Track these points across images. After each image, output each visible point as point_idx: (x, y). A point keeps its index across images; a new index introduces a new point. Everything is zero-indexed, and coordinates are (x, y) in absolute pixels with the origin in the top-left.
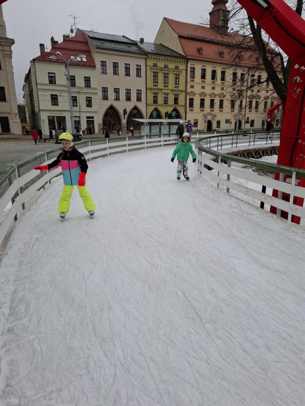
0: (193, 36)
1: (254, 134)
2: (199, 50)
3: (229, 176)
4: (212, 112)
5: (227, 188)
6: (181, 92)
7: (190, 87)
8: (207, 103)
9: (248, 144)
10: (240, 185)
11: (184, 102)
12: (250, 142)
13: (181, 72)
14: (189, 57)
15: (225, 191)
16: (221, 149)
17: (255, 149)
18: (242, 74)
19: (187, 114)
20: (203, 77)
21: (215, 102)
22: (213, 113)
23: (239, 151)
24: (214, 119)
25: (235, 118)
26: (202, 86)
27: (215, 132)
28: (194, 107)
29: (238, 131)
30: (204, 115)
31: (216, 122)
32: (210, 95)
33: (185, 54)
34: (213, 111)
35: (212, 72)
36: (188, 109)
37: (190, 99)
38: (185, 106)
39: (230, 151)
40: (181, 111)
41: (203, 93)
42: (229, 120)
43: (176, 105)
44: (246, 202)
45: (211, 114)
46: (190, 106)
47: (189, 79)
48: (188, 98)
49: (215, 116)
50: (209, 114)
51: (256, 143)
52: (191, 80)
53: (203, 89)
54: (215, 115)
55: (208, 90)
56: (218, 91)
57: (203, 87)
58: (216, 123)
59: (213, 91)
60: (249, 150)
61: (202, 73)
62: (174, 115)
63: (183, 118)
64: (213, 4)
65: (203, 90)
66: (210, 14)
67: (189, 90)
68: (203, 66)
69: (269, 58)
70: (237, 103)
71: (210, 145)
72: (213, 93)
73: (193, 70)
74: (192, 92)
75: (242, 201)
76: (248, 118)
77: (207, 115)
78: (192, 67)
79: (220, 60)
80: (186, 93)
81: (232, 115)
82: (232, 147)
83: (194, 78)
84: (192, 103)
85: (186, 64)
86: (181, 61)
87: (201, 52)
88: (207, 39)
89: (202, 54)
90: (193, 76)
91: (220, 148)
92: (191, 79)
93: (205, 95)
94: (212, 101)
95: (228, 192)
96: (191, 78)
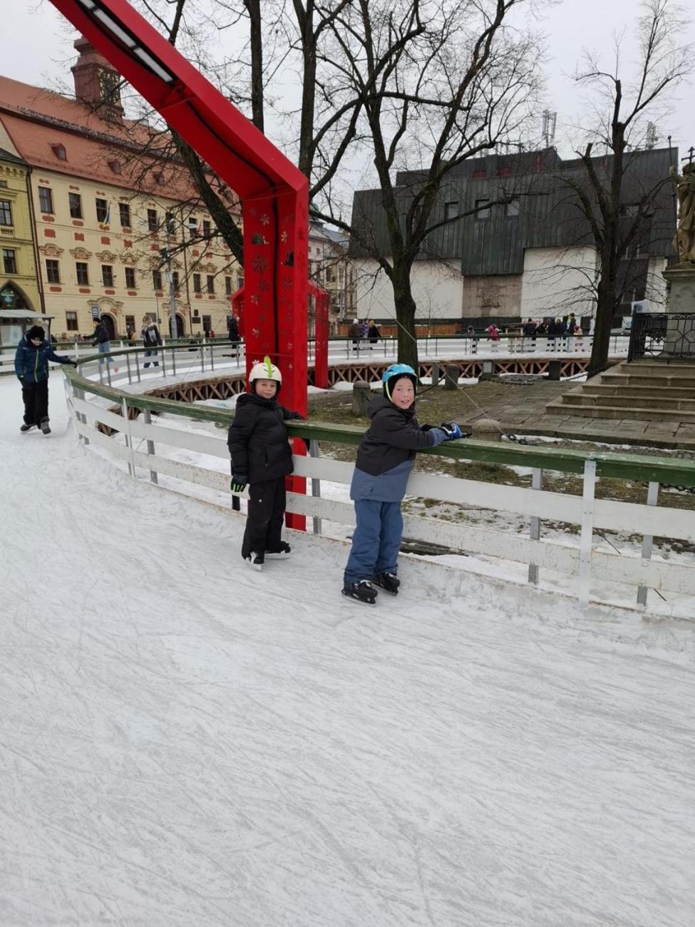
0: (35, 115)
1: (209, 347)
2: (57, 150)
3: (151, 444)
4: (111, 296)
5: (152, 472)
6: (21, 243)
7: (43, 233)
8: (95, 273)
9: (200, 368)
10: (177, 463)
11: (34, 268)
12: (202, 364)
13: (15, 196)
14: (30, 162)
15: (149, 480)
16: (139, 381)
17: (216, 379)
18: (169, 216)
19: (45, 298)
20: (76, 212)
21: (115, 272)
22: (115, 297)
23: (183, 385)
24: (118, 311)
25: (166, 310)
26: (76, 234)
27: (122, 343)
28: (62, 281)
29: (179, 341)
30: (91, 301)
31: (124, 318)
32: (101, 256)
33: (20, 154)
34: (113, 293)
35: (97, 205)
36: (47, 287)
37: (48, 262)
38: (38, 278)
39: (161, 385)
40: (30, 290)
41: (81, 250)
42: (155, 314)
43: (10, 275)
44: (196, 499)
45: (110, 301)
46: (50, 280)
47: (39, 216)
48: (43, 259)
49: (119, 304)
50: (103, 299)
51: (216, 366)
52: (45, 218)
53: (79, 242)
54: (118, 302)
55: (92, 243)
56: (116, 247)
57: (79, 237)
58: (125, 320)
59: (105, 247)
60: (203, 382)
61: (71, 203)
62: (8, 300)
63: (36, 308)
64: (78, 50)
65: (79, 244)
66: (73, 69)
67: (43, 240)
68: (71, 187)
69: (212, 187)
70: (167, 280)
71: (109, 373)
72: (106, 252)
73: (47, 195)
74: (52, 247)
75: (188, 497)
76: (196, 312)
77: (99, 303)
78: (43, 188)
79: (113, 179)
80: (37, 249)
81: (160, 303)
82: (164, 376)
83: (52, 212)
84: (56, 272)
85: (25, 177)
86: (11, 169)
87: (62, 155)
88: (74, 128)
89: (66, 160)
90: (49, 208)
91: (135, 379)
92: (46, 215)
93: (88, 256)
94: (107, 271)
95: (156, 482)
96: (42, 211)
